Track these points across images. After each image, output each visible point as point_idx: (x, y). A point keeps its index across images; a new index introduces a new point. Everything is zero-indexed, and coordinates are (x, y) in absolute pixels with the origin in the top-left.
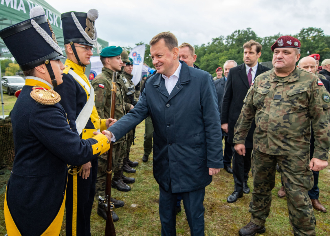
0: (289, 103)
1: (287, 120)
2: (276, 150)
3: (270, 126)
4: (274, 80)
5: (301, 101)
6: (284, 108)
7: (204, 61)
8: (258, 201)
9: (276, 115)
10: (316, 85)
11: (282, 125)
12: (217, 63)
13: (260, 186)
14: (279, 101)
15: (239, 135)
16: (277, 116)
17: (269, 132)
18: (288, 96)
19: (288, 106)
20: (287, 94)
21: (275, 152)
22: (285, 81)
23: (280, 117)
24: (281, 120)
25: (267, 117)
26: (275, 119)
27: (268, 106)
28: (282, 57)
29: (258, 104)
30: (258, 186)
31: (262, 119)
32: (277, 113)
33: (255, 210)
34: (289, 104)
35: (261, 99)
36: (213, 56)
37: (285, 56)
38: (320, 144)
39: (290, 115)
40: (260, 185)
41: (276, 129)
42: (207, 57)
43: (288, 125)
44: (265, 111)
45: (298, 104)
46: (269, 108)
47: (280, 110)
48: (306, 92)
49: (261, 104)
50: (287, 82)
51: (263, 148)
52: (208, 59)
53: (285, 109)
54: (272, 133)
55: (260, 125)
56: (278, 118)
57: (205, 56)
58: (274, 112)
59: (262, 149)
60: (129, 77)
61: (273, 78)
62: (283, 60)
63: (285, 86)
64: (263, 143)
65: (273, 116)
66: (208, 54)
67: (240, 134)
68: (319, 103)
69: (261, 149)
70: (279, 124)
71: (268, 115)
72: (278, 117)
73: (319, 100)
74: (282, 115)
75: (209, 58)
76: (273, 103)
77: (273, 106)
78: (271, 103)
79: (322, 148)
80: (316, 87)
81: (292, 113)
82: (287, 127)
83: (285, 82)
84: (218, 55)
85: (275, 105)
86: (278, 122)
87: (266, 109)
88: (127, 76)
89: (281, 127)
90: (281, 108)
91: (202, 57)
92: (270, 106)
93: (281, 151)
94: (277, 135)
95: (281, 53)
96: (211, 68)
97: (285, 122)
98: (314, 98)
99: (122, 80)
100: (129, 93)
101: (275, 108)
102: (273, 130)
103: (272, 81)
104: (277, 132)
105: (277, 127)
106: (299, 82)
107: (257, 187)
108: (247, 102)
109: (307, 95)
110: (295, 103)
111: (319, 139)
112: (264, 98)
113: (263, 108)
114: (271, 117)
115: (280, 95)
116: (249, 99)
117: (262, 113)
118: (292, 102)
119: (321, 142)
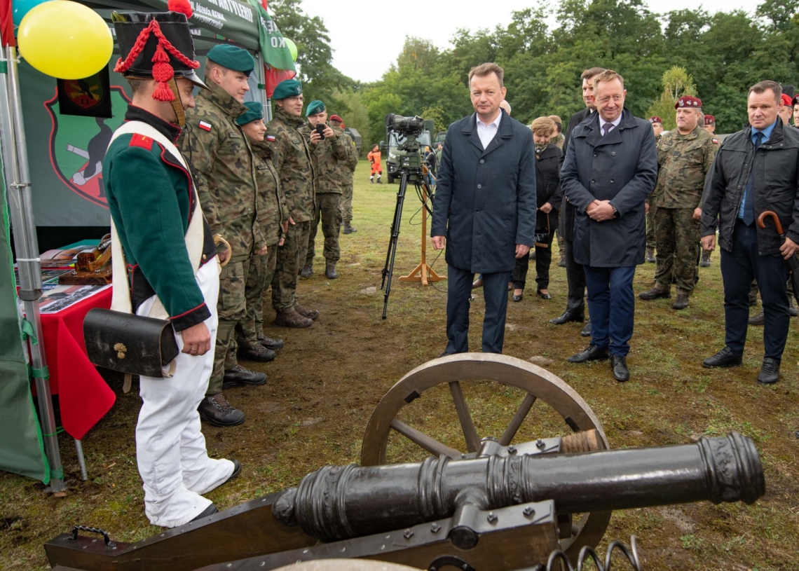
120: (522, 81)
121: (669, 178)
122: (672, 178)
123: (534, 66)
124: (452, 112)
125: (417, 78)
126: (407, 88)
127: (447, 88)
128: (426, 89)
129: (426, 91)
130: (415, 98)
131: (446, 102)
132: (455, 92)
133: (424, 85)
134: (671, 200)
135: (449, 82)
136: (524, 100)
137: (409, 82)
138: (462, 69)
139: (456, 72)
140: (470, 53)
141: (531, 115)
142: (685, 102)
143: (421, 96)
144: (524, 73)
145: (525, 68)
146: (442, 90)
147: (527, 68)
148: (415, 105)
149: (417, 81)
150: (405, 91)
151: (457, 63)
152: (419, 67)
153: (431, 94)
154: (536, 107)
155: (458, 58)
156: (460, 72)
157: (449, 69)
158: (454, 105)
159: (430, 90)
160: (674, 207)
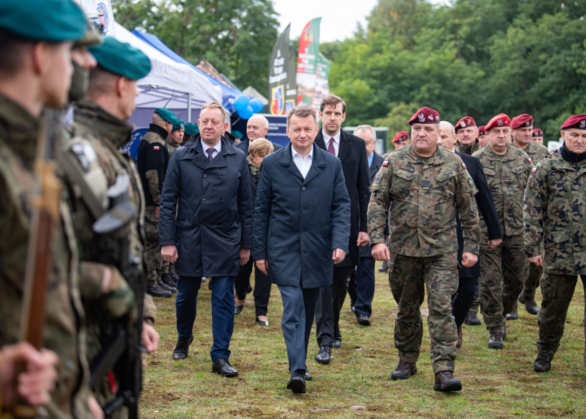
0: (439, 190)
1: (438, 211)
2: (429, 250)
3: (420, 220)
4: (417, 160)
5: (450, 189)
6: (434, 197)
7: (511, 53)
8: (408, 327)
9: (426, 205)
10: (461, 168)
11: (433, 217)
12: (575, 65)
13: (409, 305)
14: (428, 188)
15: (377, 231)
16: (428, 206)
17: (420, 228)
18: (438, 182)
19: (438, 194)
20: (437, 179)
21: (427, 252)
22: (431, 163)
23: (431, 208)
24: (432, 211)
25: (417, 209)
26: (427, 211)
27: (416, 195)
28: (425, 135)
29: (400, 192)
30: (407, 306)
31: (408, 211)
32: (428, 204)
33: (405, 341)
34: (439, 192)
35: (405, 186)
36: (552, 29)
37: (428, 134)
38: (471, 235)
39: (441, 205)
40: (409, 303)
41: (427, 223)
42: (521, 35)
43: (439, 217)
44: (412, 201)
45: (448, 192)
46: (418, 197)
47: (430, 200)
48: (454, 177)
49: (405, 193)
50: (433, 164)
51: (411, 249)
52: (528, 45)
53: (436, 197)
54: (423, 228)
55: (406, 221)
56: (429, 210)
57: (511, 31)
58: (424, 202)
59: (410, 252)
60: (114, 135)
61: (416, 158)
62: (426, 138)
63: (431, 169)
64: (410, 244)
65: (424, 207)
66: (530, 21)
67: (379, 229)
68: (467, 188)
69: (408, 252)
70: (430, 216)
71: (418, 207)
72: (429, 208)
73: (466, 185)
74: (433, 206)
75: (533, 40)
76: (422, 190)
77: (422, 194)
78: (420, 191)
79: (474, 241)
80: (462, 170)
81: (443, 203)
82: (438, 220)
83: (431, 165)
84: (579, 27)
85: (424, 193)
86: (429, 214)
87: (413, 199)
88: (105, 128)
89: (432, 219)
90: (431, 196)
91: (500, 32)
92: (418, 195)
93: (434, 251)
94: (428, 230)
95: (423, 129)
96: (547, 90)
97: (436, 214)
98: (460, 184)
99: (71, 151)
100: (104, 224)
101: (425, 197)
102: (424, 225)
103: (414, 162)
104: (428, 226)
105: (428, 220)
106: (445, 164)
107: (406, 308)
108: (382, 189)
109: (455, 180)
110: (445, 190)
111: (471, 230)
112: (410, 184)
113: (409, 197)
114: (421, 208)
115: (429, 181)
116: (385, 185)
117: (408, 204)
118: (443, 189)
119: (472, 233)
120: (550, 56)
121: (423, 218)
122: (427, 217)
123: (569, 35)
124: (443, 102)
125: (392, 55)
126: (377, 69)
127: (436, 69)
128: (405, 71)
129: (405, 74)
130: (389, 83)
131: (434, 89)
132: (448, 73)
133: (403, 64)
134: (428, 246)
135: (440, 60)
136: (553, 83)
137: (382, 60)
138: (461, 38)
139: (453, 43)
140: (475, 14)
141: (564, 106)
142: (426, 116)
143: (396, 80)
144: (552, 44)
145: (554, 37)
146: (428, 72)
147: (559, 38)
148: (390, 93)
149: (392, 59)
150: (374, 73)
151: (454, 29)
152: (400, 33)
153: (412, 78)
154: (571, 95)
155: (457, 21)
156: (458, 43)
157: (442, 37)
158: (445, 92)
159: (409, 71)
160: (433, 254)
